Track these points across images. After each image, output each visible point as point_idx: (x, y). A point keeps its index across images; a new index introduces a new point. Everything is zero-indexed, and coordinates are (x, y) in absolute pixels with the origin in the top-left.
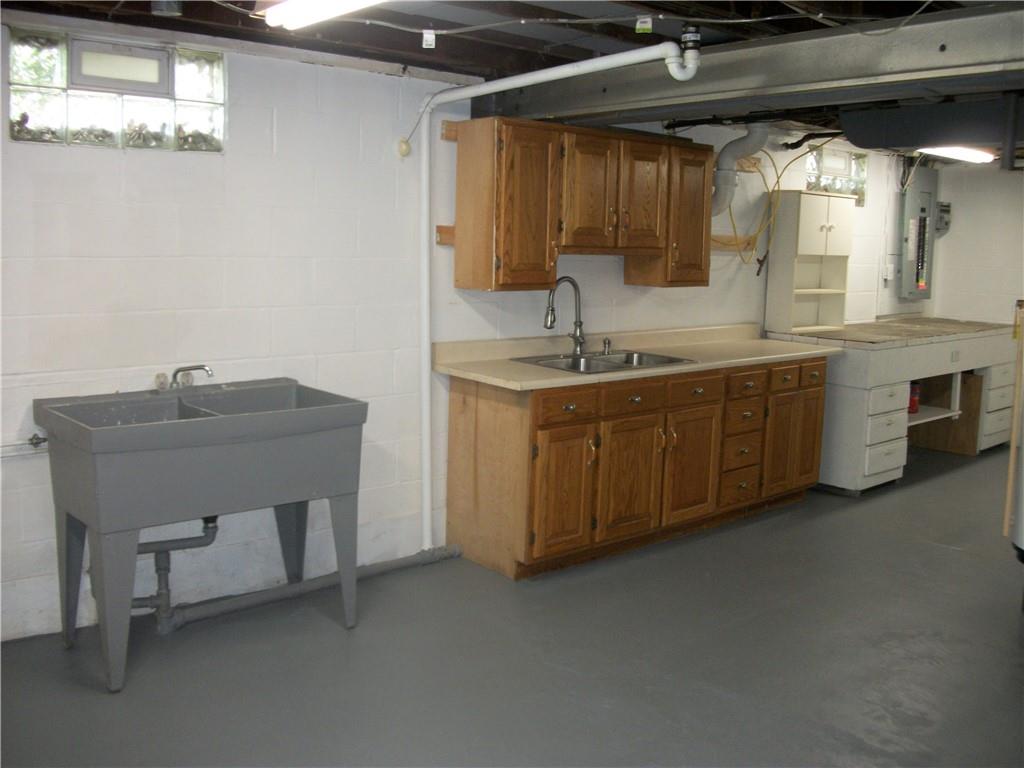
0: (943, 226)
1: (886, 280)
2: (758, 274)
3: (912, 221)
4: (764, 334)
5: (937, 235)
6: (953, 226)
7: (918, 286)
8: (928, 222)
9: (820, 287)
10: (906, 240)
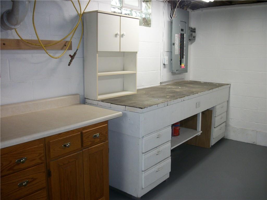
0: (192, 39)
1: (164, 64)
2: (69, 65)
3: (176, 35)
4: (84, 101)
5: (190, 43)
6: (197, 39)
7: (181, 67)
8: (185, 36)
9: (124, 70)
10: (174, 44)
